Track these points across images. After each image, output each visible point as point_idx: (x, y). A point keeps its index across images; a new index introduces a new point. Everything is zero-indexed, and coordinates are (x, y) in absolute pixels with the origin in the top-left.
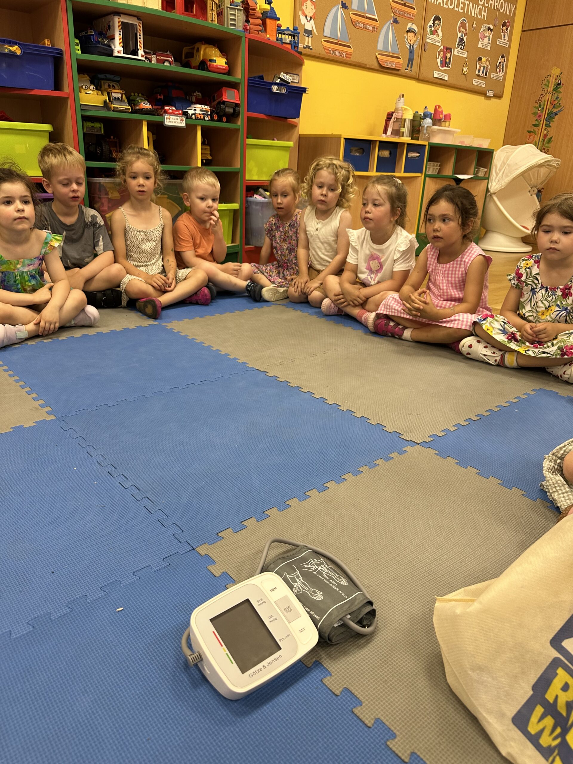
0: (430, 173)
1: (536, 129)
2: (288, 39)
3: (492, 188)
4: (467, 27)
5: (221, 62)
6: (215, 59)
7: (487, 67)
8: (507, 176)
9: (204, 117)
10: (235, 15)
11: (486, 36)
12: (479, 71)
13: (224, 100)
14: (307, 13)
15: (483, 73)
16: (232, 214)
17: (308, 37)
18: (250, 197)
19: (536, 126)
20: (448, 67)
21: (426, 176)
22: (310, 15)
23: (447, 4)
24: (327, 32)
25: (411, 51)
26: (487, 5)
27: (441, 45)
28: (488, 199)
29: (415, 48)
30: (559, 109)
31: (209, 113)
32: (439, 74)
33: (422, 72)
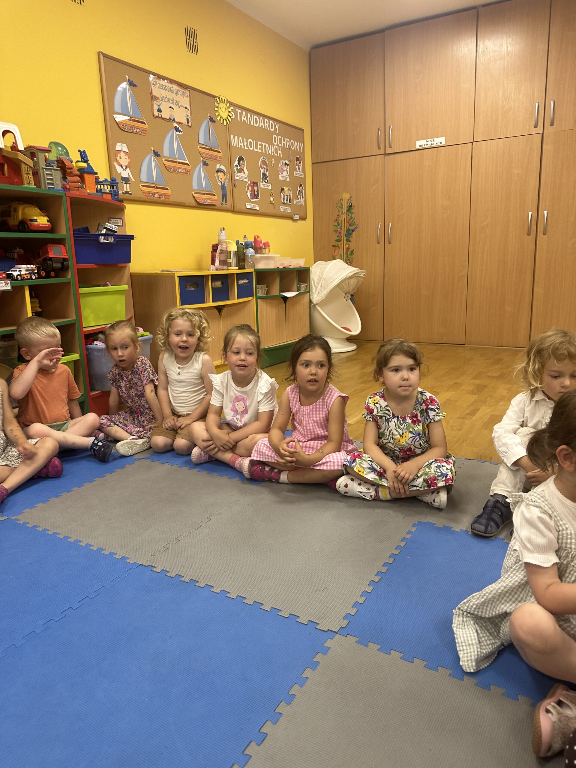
0: (259, 295)
1: (339, 243)
3: (314, 300)
4: (268, 164)
5: (42, 221)
7: (290, 196)
8: (325, 288)
9: (31, 277)
11: (284, 170)
14: (122, 163)
15: (287, 200)
17: (126, 183)
18: (90, 344)
19: (338, 241)
20: (257, 198)
21: (257, 298)
22: (124, 164)
23: (247, 146)
25: (223, 188)
26: (280, 145)
28: (312, 309)
29: (226, 185)
30: (355, 227)
31: (36, 271)
32: (250, 205)
33: (235, 204)
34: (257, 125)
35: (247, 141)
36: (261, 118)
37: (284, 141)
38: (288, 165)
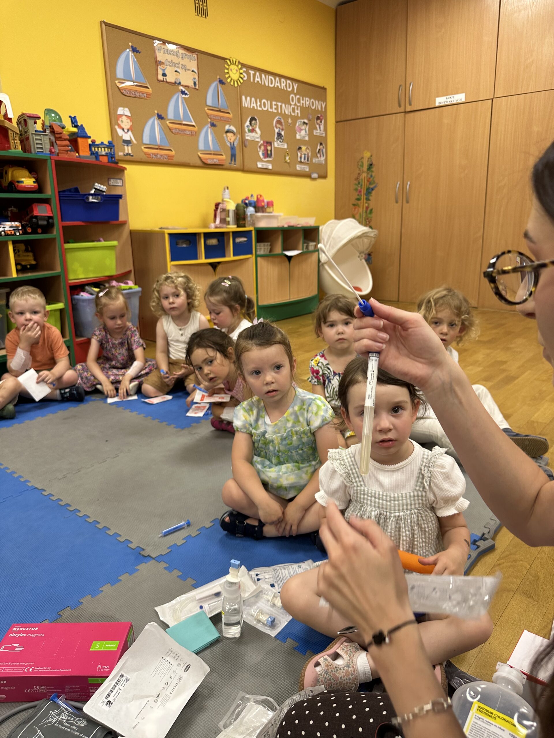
0: (260, 253)
1: (359, 202)
2: (103, 151)
3: (323, 258)
4: (283, 124)
5: (28, 182)
6: (22, 179)
7: (308, 154)
9: (15, 233)
10: (41, 140)
11: (303, 129)
12: (301, 158)
13: (35, 214)
14: (123, 125)
15: (305, 159)
16: (58, 313)
17: (128, 146)
18: (77, 295)
19: (358, 199)
20: (270, 157)
21: (257, 256)
22: (126, 127)
23: (261, 107)
24: (146, 139)
25: (233, 148)
27: (261, 139)
29: (236, 144)
30: (374, 185)
31: (20, 228)
32: (262, 165)
33: (245, 163)
34: (272, 86)
35: (260, 102)
36: (277, 79)
37: (303, 100)
38: (307, 124)
